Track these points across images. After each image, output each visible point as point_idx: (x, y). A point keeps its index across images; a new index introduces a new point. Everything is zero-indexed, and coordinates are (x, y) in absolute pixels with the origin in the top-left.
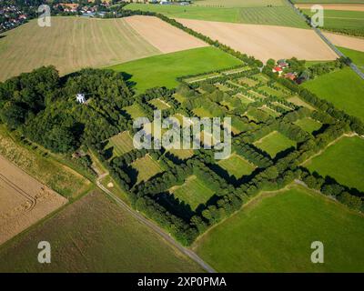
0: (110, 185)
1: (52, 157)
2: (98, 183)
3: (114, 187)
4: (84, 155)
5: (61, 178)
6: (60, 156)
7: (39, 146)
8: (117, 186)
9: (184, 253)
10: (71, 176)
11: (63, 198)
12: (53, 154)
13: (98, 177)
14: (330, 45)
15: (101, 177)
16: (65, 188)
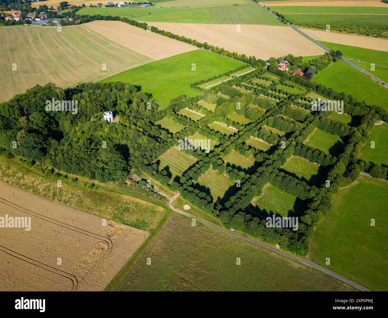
0: (187, 207)
1: (103, 188)
2: (172, 207)
3: (192, 209)
4: (139, 179)
5: (127, 210)
6: (111, 185)
7: (79, 177)
8: (195, 207)
9: (301, 264)
10: (137, 205)
11: (140, 231)
12: (102, 184)
13: (168, 201)
14: (312, 40)
15: (172, 200)
16: (138, 220)
